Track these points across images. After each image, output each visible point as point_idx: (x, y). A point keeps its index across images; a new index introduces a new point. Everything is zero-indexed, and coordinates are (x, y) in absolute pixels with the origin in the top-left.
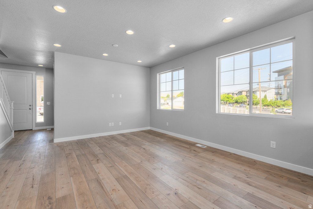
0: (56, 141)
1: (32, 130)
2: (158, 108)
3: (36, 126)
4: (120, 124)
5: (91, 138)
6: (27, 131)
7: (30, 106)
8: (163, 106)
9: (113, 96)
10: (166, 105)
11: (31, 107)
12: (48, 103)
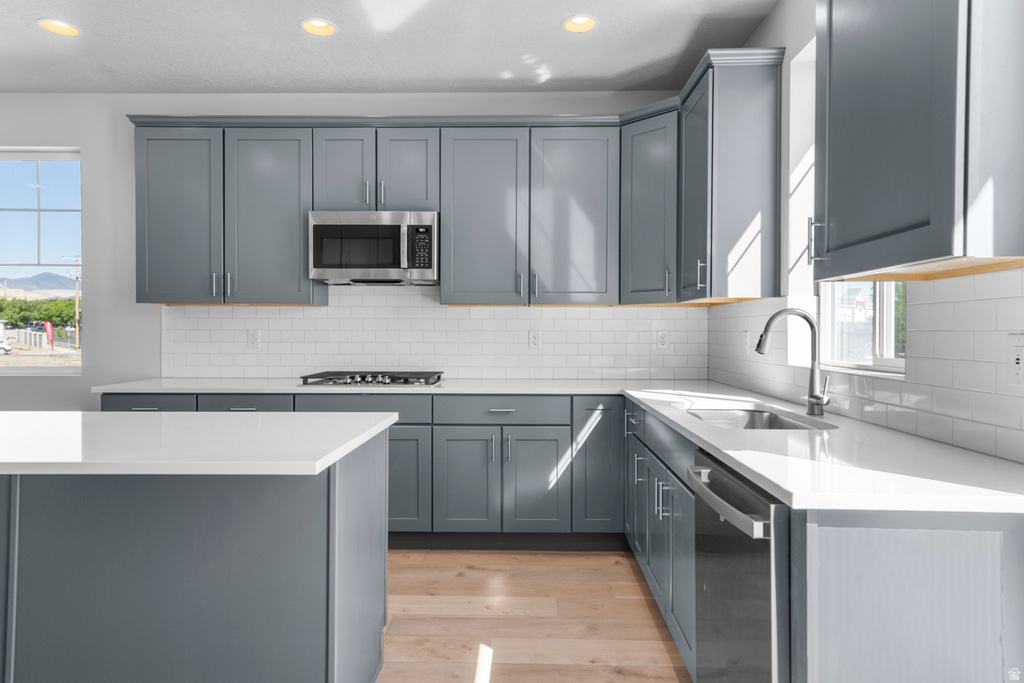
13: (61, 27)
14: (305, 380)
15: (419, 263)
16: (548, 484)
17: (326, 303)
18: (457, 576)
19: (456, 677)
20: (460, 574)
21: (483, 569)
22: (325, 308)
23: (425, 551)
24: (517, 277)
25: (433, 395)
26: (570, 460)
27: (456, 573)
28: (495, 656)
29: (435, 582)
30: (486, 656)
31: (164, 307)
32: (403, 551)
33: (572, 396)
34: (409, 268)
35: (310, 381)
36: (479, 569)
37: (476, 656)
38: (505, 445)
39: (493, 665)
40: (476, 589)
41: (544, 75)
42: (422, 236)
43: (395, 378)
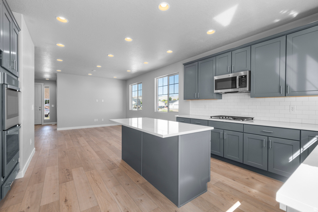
0: (58, 129)
1: (41, 124)
2: (130, 109)
3: (44, 122)
4: (103, 120)
5: (81, 129)
6: (38, 125)
7: (40, 107)
8: (163, 109)
9: (97, 101)
10: (165, 108)
11: (40, 109)
12: (53, 106)
13: (170, 52)
14: (211, 117)
15: (243, 86)
16: (289, 160)
17: (221, 98)
18: (246, 179)
19: (223, 205)
20: (248, 178)
21: (257, 180)
22: (221, 100)
23: (241, 168)
24: (280, 87)
25: (244, 124)
26: (299, 154)
27: (246, 177)
28: (240, 206)
29: (237, 177)
30: (238, 204)
31: (190, 101)
32: (235, 166)
33: (300, 130)
34: (239, 88)
35: (212, 117)
36: (255, 179)
37: (235, 203)
38: (269, 143)
39: (238, 208)
40: (250, 185)
41: (294, 14)
42: (244, 78)
43: (235, 118)
